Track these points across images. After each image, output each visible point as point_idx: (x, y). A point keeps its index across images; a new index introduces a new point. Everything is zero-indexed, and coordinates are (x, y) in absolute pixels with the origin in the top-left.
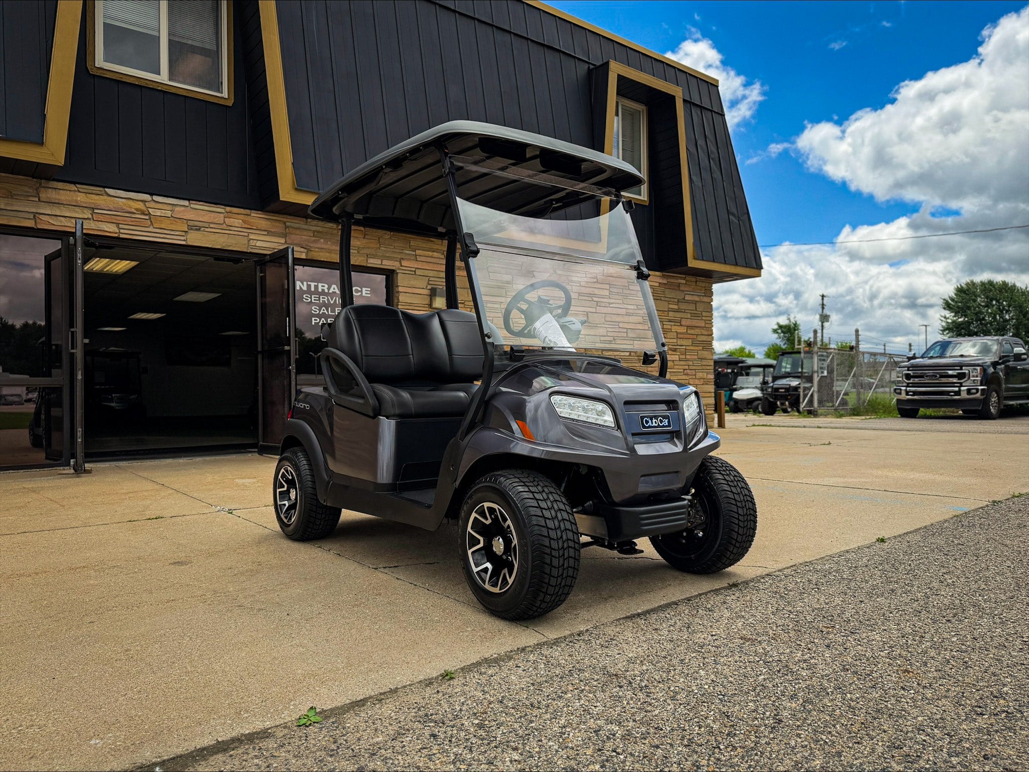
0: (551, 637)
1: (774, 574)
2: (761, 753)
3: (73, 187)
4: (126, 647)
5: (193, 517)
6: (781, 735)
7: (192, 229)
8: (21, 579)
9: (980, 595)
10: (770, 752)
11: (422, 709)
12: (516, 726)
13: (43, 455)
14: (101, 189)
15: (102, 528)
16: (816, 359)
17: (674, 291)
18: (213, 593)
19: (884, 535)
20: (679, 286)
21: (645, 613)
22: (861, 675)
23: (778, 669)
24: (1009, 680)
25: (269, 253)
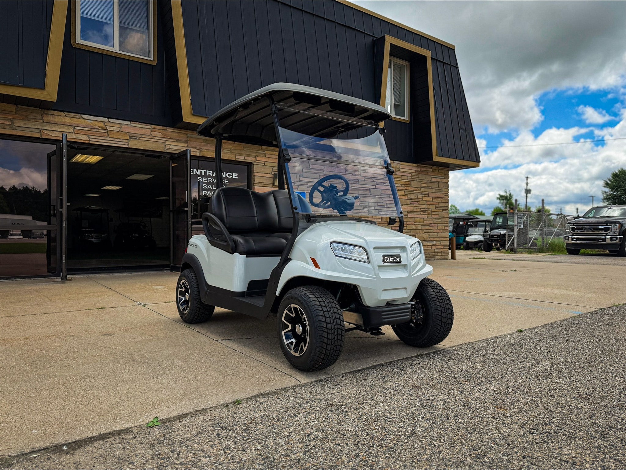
0: (303, 382)
1: (448, 349)
2: (396, 450)
3: (62, 114)
4: (65, 381)
5: (122, 308)
6: (411, 441)
7: (132, 138)
8: (17, 342)
9: (564, 365)
10: (401, 450)
11: (217, 420)
12: (265, 431)
14: (79, 115)
15: (69, 313)
16: (516, 218)
17: (424, 175)
18: (121, 352)
19: (523, 327)
20: (428, 173)
21: (362, 370)
22: (473, 409)
23: (426, 404)
24: (558, 415)
25: (177, 152)
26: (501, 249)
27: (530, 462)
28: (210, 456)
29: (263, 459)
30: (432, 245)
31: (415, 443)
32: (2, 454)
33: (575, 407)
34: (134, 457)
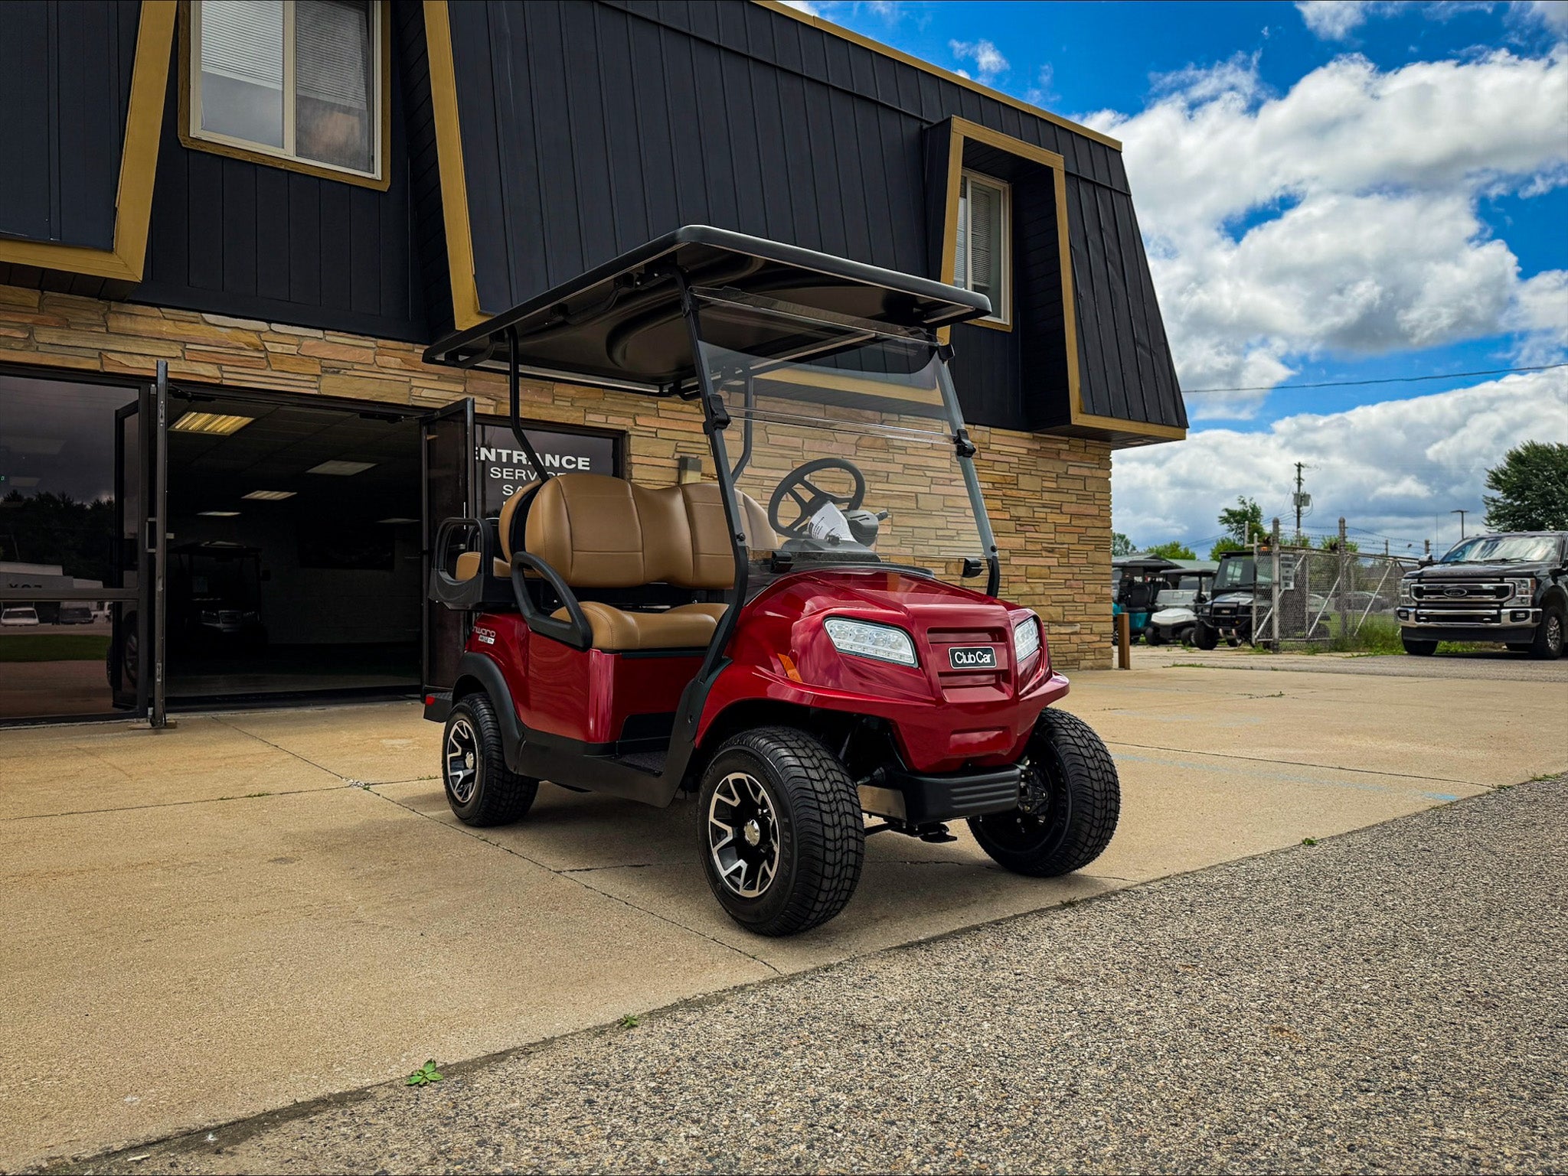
0: (785, 972)
1: (1135, 888)
2: (1034, 1134)
3: (155, 311)
4: (190, 975)
5: (312, 794)
6: (1070, 1112)
7: (326, 372)
8: (59, 880)
9: (1427, 925)
10: (1047, 1134)
11: (583, 1066)
12: (706, 1091)
13: (110, 701)
14: (196, 314)
15: (181, 809)
16: (1276, 564)
17: (1051, 461)
18: (322, 902)
19: (1317, 834)
20: (1058, 454)
21: (929, 941)
22: (1213, 1034)
23: (1096, 1023)
24: (1424, 1045)
25: (440, 406)
26: (1239, 641)
27: (1367, 1159)
28: (577, 1154)
29: (710, 1159)
30: (1072, 633)
31: (1081, 1118)
32: (58, 1155)
33: (1463, 1026)
34: (386, 1159)
